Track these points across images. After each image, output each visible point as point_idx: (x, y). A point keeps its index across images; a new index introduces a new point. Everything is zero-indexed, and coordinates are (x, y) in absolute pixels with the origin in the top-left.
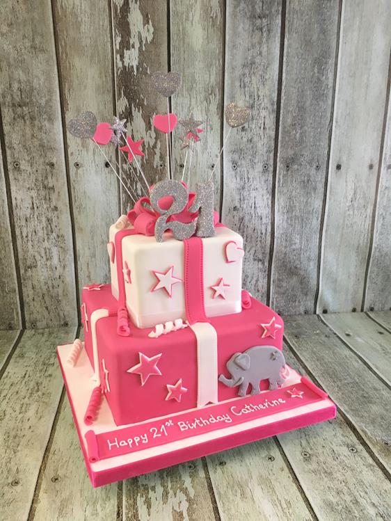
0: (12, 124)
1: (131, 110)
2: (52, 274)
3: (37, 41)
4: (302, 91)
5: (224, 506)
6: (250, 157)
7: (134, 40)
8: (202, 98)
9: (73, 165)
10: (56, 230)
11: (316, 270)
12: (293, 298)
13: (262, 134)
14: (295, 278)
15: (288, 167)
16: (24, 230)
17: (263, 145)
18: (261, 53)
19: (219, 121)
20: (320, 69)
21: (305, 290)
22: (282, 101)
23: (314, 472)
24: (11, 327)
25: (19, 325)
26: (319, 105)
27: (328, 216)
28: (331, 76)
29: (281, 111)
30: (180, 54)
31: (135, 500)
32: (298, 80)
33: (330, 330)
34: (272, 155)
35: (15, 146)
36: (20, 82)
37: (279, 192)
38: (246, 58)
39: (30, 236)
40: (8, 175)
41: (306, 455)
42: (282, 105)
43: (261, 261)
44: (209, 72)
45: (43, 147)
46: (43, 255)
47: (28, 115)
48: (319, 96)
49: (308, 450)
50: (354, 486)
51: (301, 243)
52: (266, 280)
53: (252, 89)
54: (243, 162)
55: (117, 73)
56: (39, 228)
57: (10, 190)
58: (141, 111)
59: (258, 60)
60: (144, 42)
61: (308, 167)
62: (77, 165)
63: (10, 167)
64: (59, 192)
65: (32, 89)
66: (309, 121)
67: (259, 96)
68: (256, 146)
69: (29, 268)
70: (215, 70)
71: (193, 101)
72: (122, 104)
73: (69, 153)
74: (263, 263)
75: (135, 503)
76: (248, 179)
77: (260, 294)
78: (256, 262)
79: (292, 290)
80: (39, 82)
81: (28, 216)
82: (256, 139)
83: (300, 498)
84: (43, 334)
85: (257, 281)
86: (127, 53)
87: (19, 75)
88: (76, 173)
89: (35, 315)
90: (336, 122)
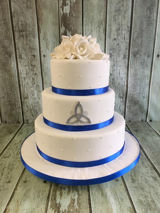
0: (19, 39)
1: (66, 32)
2: (34, 101)
3: (28, 4)
4: (142, 22)
5: (93, 198)
6: (118, 52)
7: (68, 2)
8: (97, 26)
9: (43, 56)
10: (36, 83)
11: (147, 102)
12: (136, 114)
13: (123, 41)
14: (137, 106)
15: (135, 56)
16: (23, 83)
17: (124, 46)
18: (123, 5)
19: (104, 36)
20: (150, 12)
21: (142, 111)
22: (133, 26)
23: (136, 187)
24: (18, 122)
25: (22, 121)
26: (149, 28)
27: (153, 78)
28: (155, 15)
29: (132, 31)
30: (87, 7)
31: (56, 192)
32: (140, 17)
33: (152, 128)
34: (127, 51)
35: (20, 48)
36: (21, 21)
37: (131, 67)
38: (117, 8)
39: (26, 85)
40: (17, 60)
41: (133, 180)
42: (132, 28)
43: (122, 98)
44: (100, 14)
45: (31, 48)
46: (31, 93)
47: (25, 35)
48: (149, 24)
49: (134, 178)
50: (153, 195)
51: (140, 90)
52: (124, 106)
53: (119, 21)
54: (115, 54)
55: (61, 16)
56: (29, 82)
57: (18, 66)
58: (70, 32)
59: (122, 9)
60: (72, 3)
61: (144, 56)
62: (44, 56)
63: (18, 57)
64: (37, 67)
65: (27, 24)
66: (145, 35)
67: (122, 25)
68: (121, 47)
69: (25, 98)
70: (103, 13)
71: (93, 27)
72: (63, 29)
73: (41, 51)
74: (123, 99)
75: (56, 194)
76: (117, 61)
77: (121, 112)
78: (120, 98)
79: (136, 111)
80: (29, 21)
81: (25, 77)
82: (120, 43)
83: (128, 198)
84: (30, 125)
85: (120, 106)
86: (65, 8)
87: (21, 19)
88: (44, 60)
89: (28, 118)
90: (158, 36)
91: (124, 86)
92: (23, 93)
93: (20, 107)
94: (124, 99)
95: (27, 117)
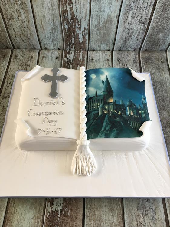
91: (150, 5)
92: (6, 13)
93: (5, 31)
94: (146, 26)
95: (17, 42)
